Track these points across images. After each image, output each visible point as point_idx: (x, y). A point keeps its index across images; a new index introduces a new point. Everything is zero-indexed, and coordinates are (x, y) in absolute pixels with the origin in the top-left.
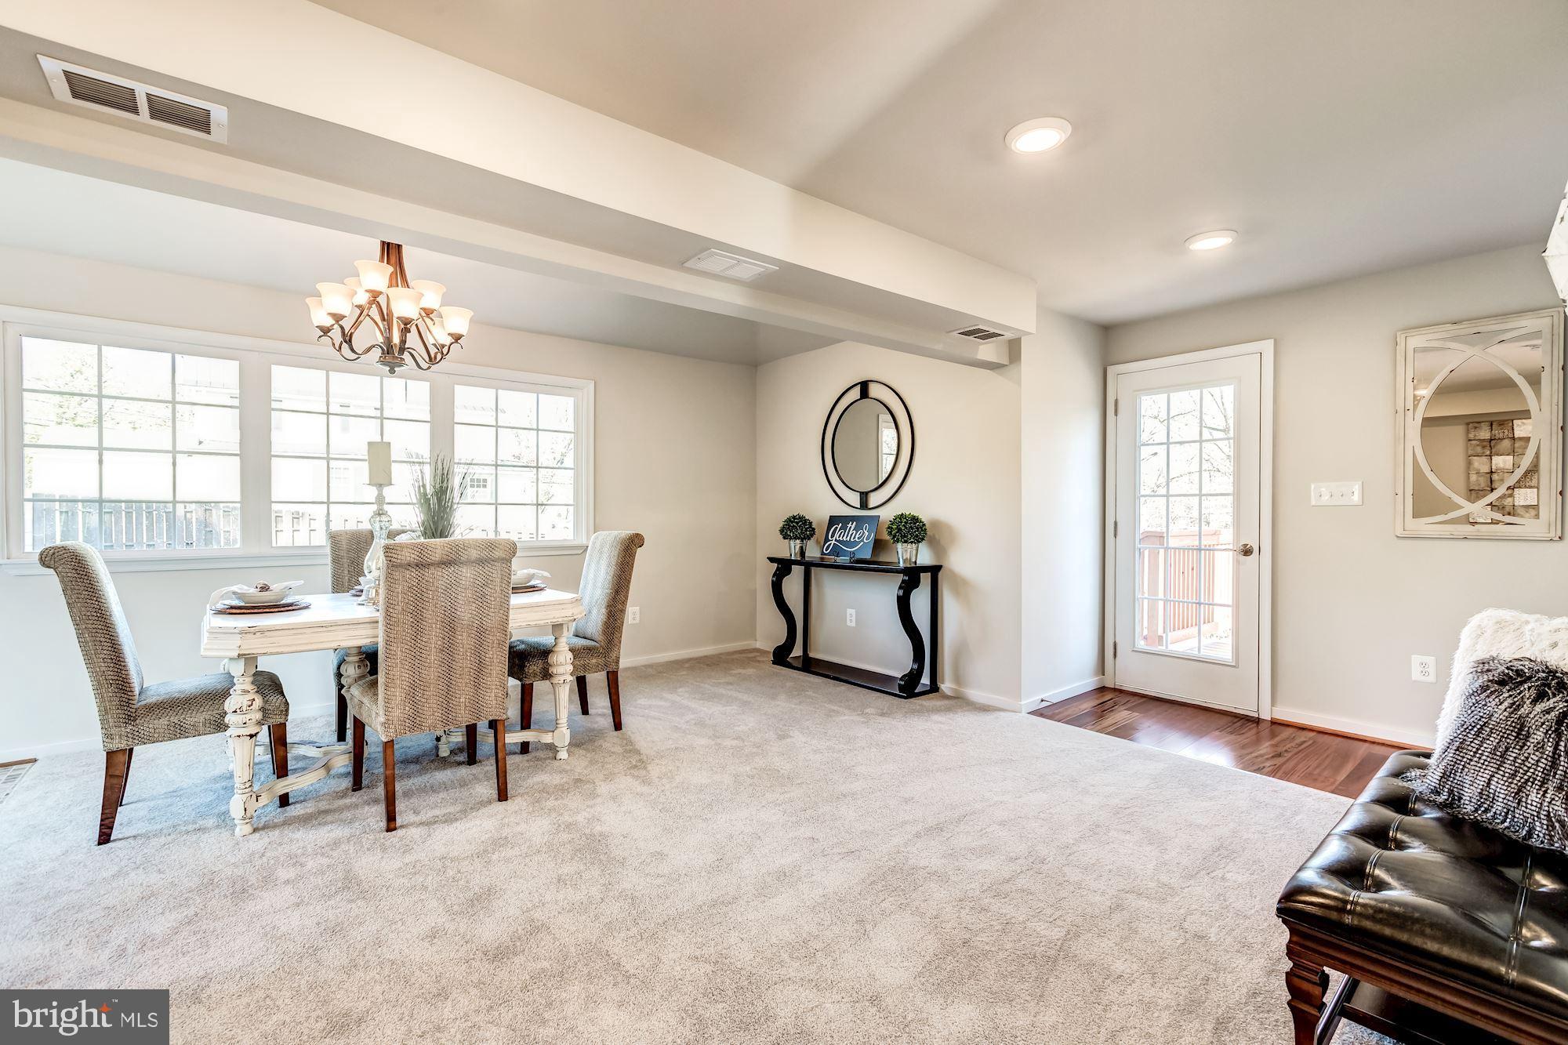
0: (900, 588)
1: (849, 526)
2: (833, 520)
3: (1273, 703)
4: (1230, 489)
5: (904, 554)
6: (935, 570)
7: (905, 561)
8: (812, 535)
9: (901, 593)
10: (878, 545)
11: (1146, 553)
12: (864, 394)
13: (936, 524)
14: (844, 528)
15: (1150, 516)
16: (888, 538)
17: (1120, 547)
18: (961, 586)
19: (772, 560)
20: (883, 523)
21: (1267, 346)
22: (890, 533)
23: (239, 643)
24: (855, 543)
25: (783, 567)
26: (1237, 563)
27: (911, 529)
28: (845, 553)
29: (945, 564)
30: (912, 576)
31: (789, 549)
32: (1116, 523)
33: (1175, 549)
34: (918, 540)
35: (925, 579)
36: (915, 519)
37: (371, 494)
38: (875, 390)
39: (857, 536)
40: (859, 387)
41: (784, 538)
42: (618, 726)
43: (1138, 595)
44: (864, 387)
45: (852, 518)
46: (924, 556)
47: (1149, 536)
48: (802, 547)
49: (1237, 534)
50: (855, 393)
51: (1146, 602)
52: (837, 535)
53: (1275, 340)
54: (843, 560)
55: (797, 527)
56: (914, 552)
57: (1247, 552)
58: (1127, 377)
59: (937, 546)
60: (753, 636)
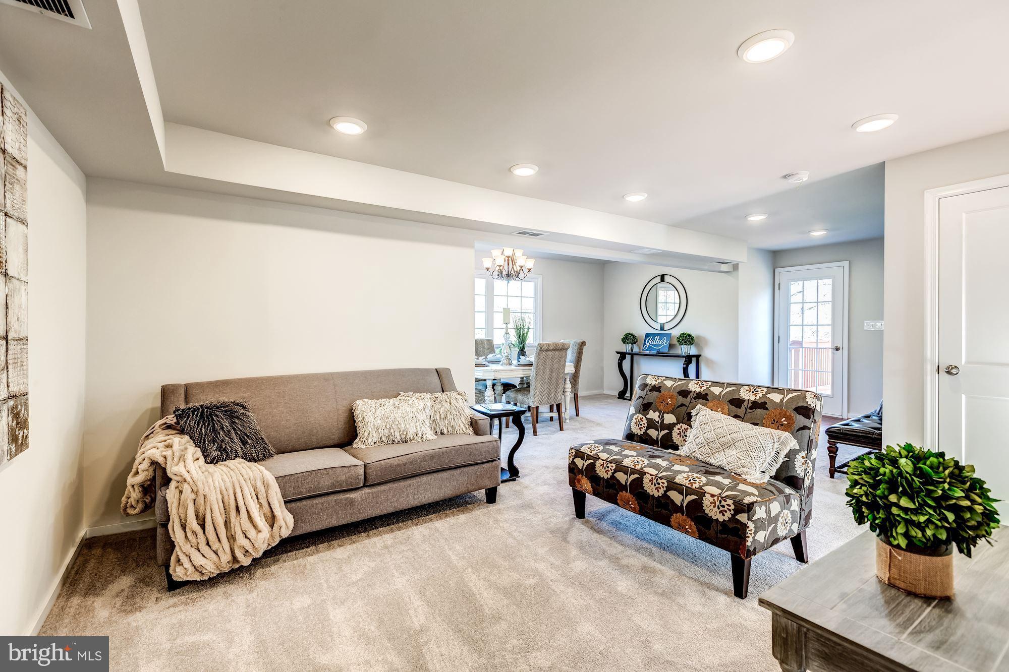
0: (684, 364)
1: (656, 337)
2: (647, 335)
3: (848, 412)
4: (830, 323)
5: (684, 350)
6: (698, 357)
7: (685, 353)
8: (637, 342)
9: (685, 366)
10: (671, 346)
11: (793, 351)
12: (662, 279)
13: (698, 337)
14: (653, 338)
15: (795, 334)
16: (677, 343)
17: (780, 348)
18: (710, 363)
19: (618, 353)
20: (674, 337)
21: (846, 264)
22: (678, 341)
23: (493, 374)
24: (660, 345)
25: (623, 356)
26: (833, 353)
27: (687, 339)
28: (654, 349)
29: (703, 354)
30: (688, 359)
31: (626, 348)
32: (779, 337)
33: (805, 348)
34: (691, 344)
35: (694, 360)
36: (690, 335)
37: (505, 326)
38: (667, 278)
39: (661, 342)
40: (660, 277)
41: (624, 343)
42: (577, 415)
43: (789, 368)
44: (662, 278)
45: (658, 335)
46: (693, 351)
47: (795, 342)
48: (632, 347)
49: (833, 341)
50: (659, 279)
51: (793, 371)
52: (650, 342)
53: (849, 262)
54: (654, 352)
55: (629, 338)
56: (689, 349)
57: (837, 349)
58: (783, 274)
59: (698, 346)
60: (602, 388)
